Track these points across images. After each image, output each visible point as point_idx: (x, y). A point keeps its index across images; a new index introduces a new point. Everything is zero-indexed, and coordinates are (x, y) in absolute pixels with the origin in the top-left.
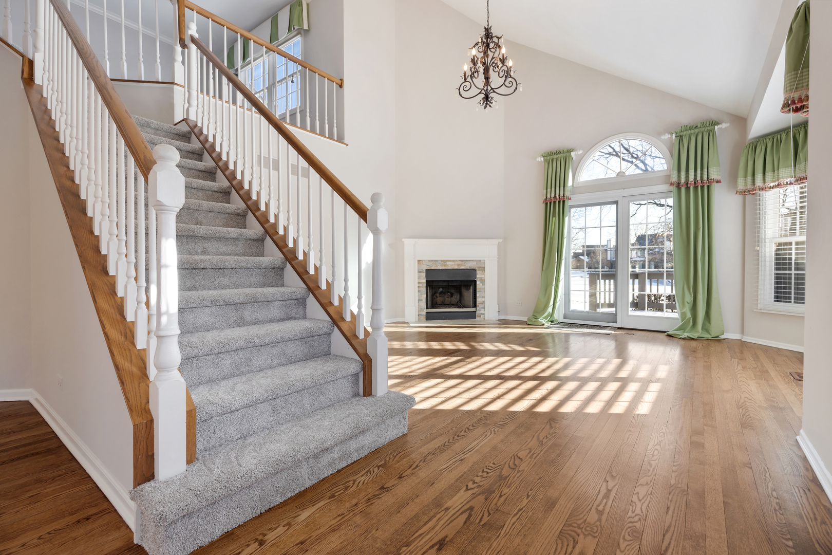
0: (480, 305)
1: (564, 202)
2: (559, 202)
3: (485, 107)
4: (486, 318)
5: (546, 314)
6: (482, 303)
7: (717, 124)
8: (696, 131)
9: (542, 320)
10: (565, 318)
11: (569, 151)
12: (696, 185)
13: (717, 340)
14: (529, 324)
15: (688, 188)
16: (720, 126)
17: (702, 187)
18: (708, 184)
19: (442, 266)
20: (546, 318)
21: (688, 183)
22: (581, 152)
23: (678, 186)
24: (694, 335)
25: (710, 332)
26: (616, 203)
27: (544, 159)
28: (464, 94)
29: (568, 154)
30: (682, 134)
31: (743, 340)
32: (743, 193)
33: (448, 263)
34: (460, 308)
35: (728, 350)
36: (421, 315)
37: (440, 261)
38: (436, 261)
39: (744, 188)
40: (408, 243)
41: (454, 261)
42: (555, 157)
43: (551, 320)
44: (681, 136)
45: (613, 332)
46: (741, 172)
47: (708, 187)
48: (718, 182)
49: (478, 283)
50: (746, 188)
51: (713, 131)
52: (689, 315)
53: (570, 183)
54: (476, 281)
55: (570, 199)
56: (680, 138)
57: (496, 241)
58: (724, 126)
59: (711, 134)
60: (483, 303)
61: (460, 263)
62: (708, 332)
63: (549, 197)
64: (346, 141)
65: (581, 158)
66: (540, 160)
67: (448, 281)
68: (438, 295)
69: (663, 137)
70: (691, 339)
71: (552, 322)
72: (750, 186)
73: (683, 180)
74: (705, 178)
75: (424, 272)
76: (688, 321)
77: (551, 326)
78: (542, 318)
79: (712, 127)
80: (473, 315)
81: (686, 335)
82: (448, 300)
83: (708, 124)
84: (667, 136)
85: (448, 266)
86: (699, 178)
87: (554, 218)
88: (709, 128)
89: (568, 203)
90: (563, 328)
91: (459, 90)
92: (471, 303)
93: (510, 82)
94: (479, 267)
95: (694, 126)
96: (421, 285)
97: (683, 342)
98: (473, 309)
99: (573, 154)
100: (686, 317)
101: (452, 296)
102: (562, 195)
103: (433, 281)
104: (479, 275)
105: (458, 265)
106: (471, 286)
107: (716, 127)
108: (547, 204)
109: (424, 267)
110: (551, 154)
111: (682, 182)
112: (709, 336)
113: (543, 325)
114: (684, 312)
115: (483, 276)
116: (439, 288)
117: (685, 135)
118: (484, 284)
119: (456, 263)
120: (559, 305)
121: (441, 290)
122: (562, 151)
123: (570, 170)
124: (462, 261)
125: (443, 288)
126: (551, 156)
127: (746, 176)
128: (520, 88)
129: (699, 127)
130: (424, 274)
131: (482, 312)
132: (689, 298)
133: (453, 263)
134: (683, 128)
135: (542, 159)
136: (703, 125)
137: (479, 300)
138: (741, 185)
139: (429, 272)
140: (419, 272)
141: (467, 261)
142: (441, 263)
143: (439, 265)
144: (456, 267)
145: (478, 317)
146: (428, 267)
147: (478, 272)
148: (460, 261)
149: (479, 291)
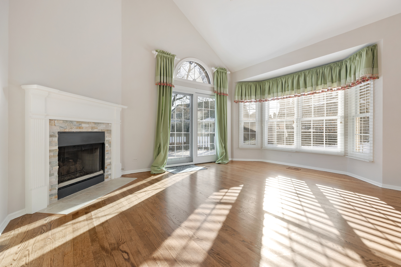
0: (108, 166)
4: (112, 178)
19: (77, 129)
31: (233, 160)
33: (83, 125)
36: (53, 194)
37: (75, 123)
38: (71, 122)
41: (88, 123)
49: (106, 145)
54: (105, 143)
57: (120, 107)
60: (110, 163)
61: (93, 125)
63: (162, 81)
75: (56, 137)
80: (103, 178)
85: (83, 128)
89: (173, 90)
92: (98, 166)
94: (107, 130)
96: (52, 154)
98: (101, 172)
99: (175, 58)
104: (107, 138)
105: (92, 128)
106: (97, 149)
109: (57, 129)
115: (110, 139)
118: (110, 147)
119: (91, 125)
124: (95, 123)
130: (57, 139)
131: (109, 173)
133: (87, 125)
137: (107, 162)
139: (61, 134)
140: (51, 136)
141: (98, 123)
142: (76, 124)
143: (74, 127)
144: (90, 130)
145: (107, 179)
146: (61, 129)
147: (106, 134)
148: (93, 123)
149: (107, 153)
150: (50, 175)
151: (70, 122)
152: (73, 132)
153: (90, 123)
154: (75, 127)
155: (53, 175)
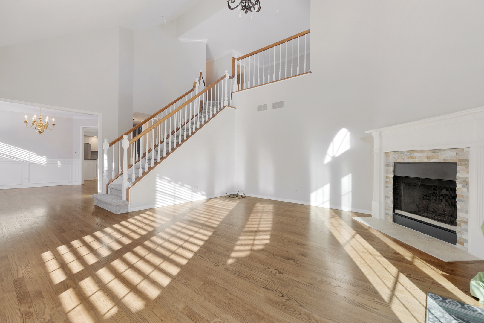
3: (246, 12)
33: (416, 155)
36: (388, 214)
37: (405, 153)
41: (422, 151)
49: (458, 186)
54: (456, 181)
60: (466, 221)
61: (430, 154)
75: (391, 166)
85: (415, 158)
94: (461, 160)
98: (452, 226)
104: (460, 174)
105: (428, 157)
109: (392, 160)
118: (467, 189)
119: (426, 154)
124: (433, 151)
130: (392, 168)
131: (465, 236)
137: (460, 215)
139: (396, 165)
140: (387, 166)
141: (440, 150)
142: (407, 154)
143: (404, 158)
144: (425, 160)
145: (460, 245)
146: (395, 159)
147: (459, 168)
148: (429, 150)
149: (460, 200)
150: (386, 197)
151: (401, 153)
153: (424, 151)
154: (406, 157)
155: (389, 198)
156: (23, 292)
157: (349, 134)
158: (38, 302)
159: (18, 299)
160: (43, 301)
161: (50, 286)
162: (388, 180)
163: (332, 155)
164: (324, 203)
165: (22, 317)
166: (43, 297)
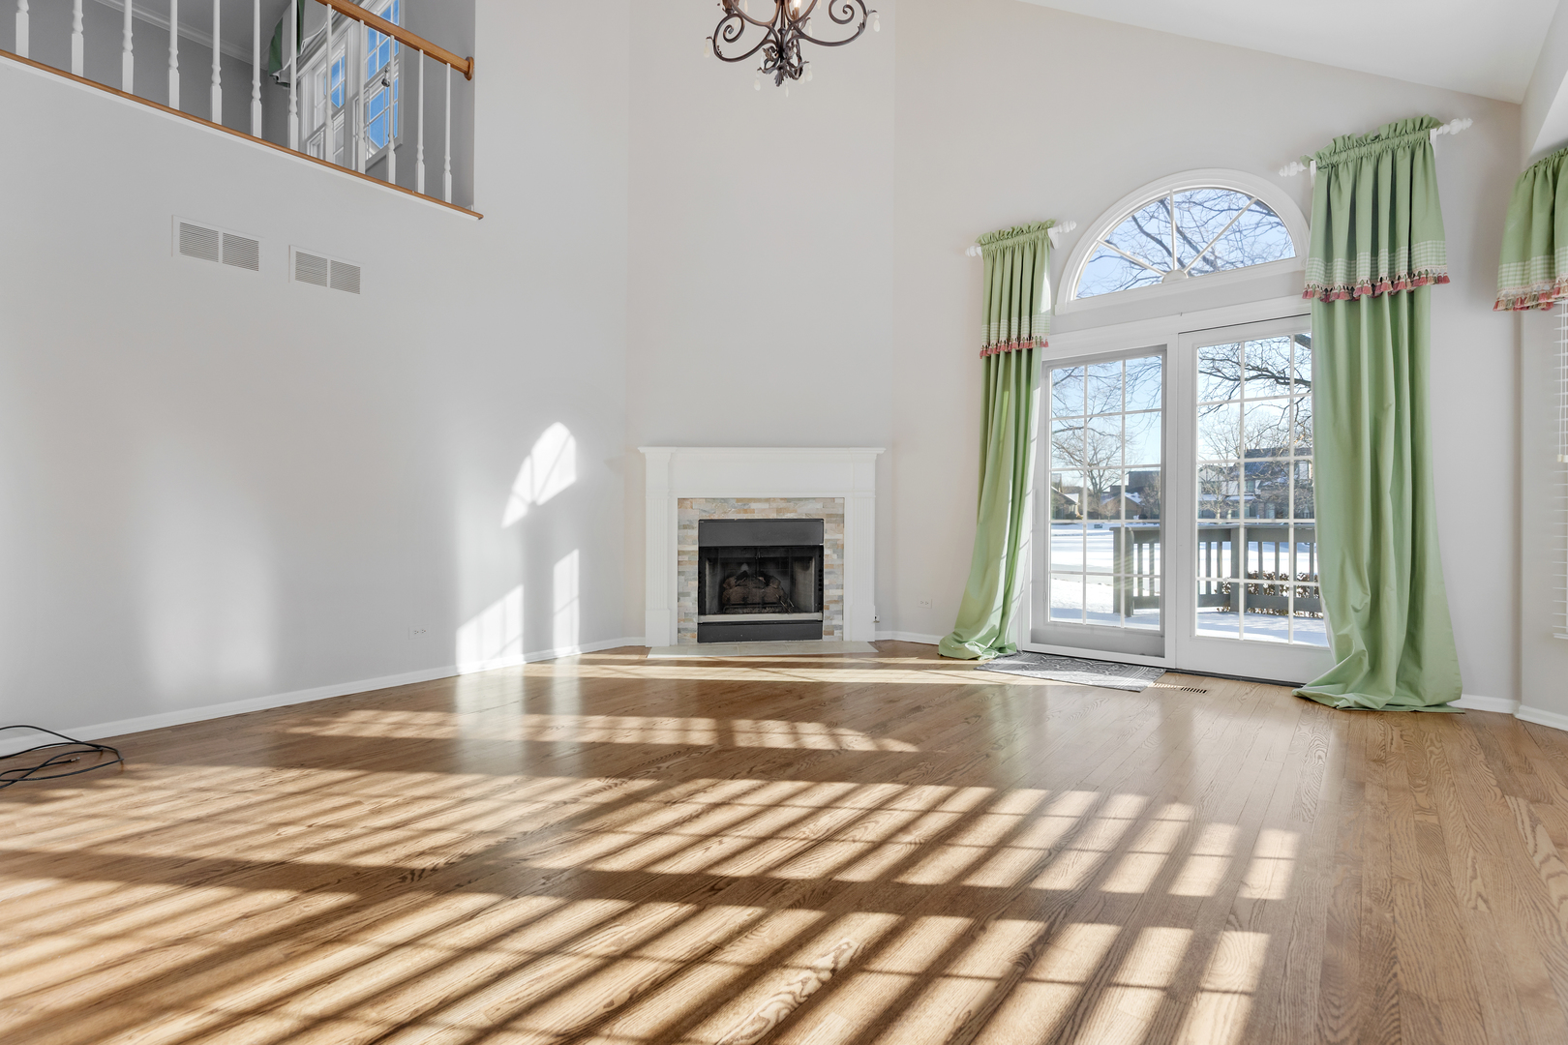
0: (831, 605)
1: (1030, 351)
2: (1019, 352)
3: (779, 81)
4: (846, 638)
5: (983, 632)
6: (836, 602)
7: (1437, 124)
8: (1377, 147)
9: (973, 647)
10: (1033, 641)
11: (1043, 227)
12: (1377, 293)
13: (1443, 716)
14: (942, 657)
15: (1353, 301)
16: (1444, 129)
17: (1395, 297)
18: (1410, 288)
19: (739, 513)
20: (983, 641)
21: (1353, 289)
22: (1073, 226)
23: (1327, 298)
24: (1377, 701)
25: (1420, 690)
26: (1162, 350)
27: (983, 251)
28: (728, 50)
29: (1040, 234)
30: (1335, 159)
31: (1518, 716)
32: (1519, 306)
33: (754, 506)
34: (787, 612)
35: (1481, 757)
36: (686, 629)
37: (734, 502)
38: (725, 500)
39: (1521, 291)
40: (656, 458)
41: (767, 500)
42: (1009, 242)
43: (998, 645)
44: (1334, 166)
45: (1151, 684)
46: (1510, 246)
47: (1411, 295)
48: (1441, 280)
49: (826, 552)
50: (1528, 290)
51: (1425, 145)
52: (1359, 644)
53: (1045, 303)
54: (822, 546)
55: (1046, 345)
56: (1332, 171)
57: (871, 453)
58: (1456, 127)
59: (1419, 154)
60: (841, 599)
61: (783, 505)
62: (1413, 688)
63: (993, 341)
64: (476, 207)
65: (1074, 243)
66: (973, 254)
67: (755, 548)
68: (732, 580)
69: (1284, 173)
70: (1366, 710)
71: (1001, 649)
72: (1538, 283)
73: (1339, 280)
74: (1402, 270)
75: (693, 528)
76: (1357, 660)
77: (998, 661)
78: (973, 640)
79: (1421, 134)
80: (814, 631)
81: (1351, 698)
82: (757, 593)
83: (1410, 126)
84: (1294, 170)
85: (753, 511)
86: (1384, 272)
87: (1006, 393)
88: (1412, 138)
89: (1040, 356)
90: (1024, 667)
91: (714, 41)
92: (812, 602)
93: (847, 9)
94: (830, 516)
95: (1371, 136)
97: (1343, 719)
98: (816, 614)
99: (1052, 233)
100: (1349, 650)
101: (767, 584)
102: (1025, 334)
103: (716, 549)
104: (829, 535)
105: (779, 511)
106: (810, 559)
107: (1434, 133)
108: (989, 359)
109: (695, 516)
110: (1001, 236)
111: (1336, 286)
112: (1415, 702)
113: (975, 659)
114: (1346, 636)
115: (839, 536)
116: (740, 564)
117: (1346, 163)
118: (841, 556)
119: (774, 505)
120: (1021, 609)
121: (745, 568)
122: (1025, 228)
123: (1045, 274)
124: (789, 500)
125: (749, 564)
126: (1000, 242)
127: (1524, 256)
128: (875, 24)
129: (1384, 136)
130: (695, 533)
131: (836, 622)
132: (1359, 598)
133: (766, 506)
134: (1340, 144)
135: (979, 250)
136: (1396, 130)
137: (829, 593)
138: (1510, 283)
139: (705, 525)
140: (682, 527)
141: (800, 499)
142: (737, 504)
143: (731, 511)
144: (773, 516)
145: (827, 637)
146: (704, 514)
147: (826, 526)
148: (782, 499)
149: (830, 573)
150: (680, 595)
151: (722, 501)
152: (732, 521)
153: (771, 500)
155: (687, 594)
156: (1375, 968)
157: (572, 444)
158: (1347, 911)
159: (1393, 953)
160: (1335, 904)
161: (1296, 932)
162: (686, 558)
163: (529, 499)
164: (502, 651)
165: (1391, 901)
166: (1329, 912)
